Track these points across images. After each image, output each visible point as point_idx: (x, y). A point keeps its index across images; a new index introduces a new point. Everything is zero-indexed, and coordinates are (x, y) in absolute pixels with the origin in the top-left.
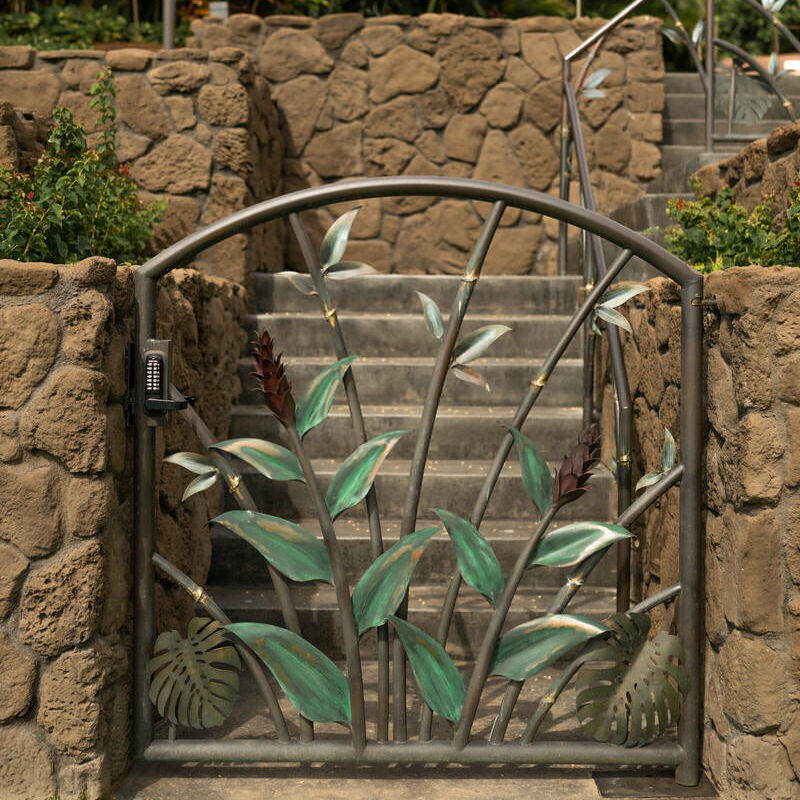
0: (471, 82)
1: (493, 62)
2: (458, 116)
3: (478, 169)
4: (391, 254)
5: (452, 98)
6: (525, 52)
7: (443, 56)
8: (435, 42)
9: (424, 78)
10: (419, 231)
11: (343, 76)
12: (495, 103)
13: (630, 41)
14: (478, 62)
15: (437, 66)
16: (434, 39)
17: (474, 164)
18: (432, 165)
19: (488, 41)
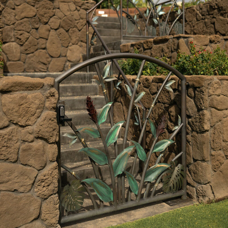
0: (45, 15)
1: (51, 10)
2: (42, 25)
3: (48, 41)
4: (24, 66)
5: (40, 20)
6: (61, 8)
7: (37, 7)
8: (35, 3)
9: (32, 14)
10: (32, 59)
11: (7, 11)
12: (53, 22)
13: (88, 7)
14: (47, 10)
15: (36, 10)
16: (35, 2)
17: (47, 39)
18: (35, 39)
19: (50, 4)
